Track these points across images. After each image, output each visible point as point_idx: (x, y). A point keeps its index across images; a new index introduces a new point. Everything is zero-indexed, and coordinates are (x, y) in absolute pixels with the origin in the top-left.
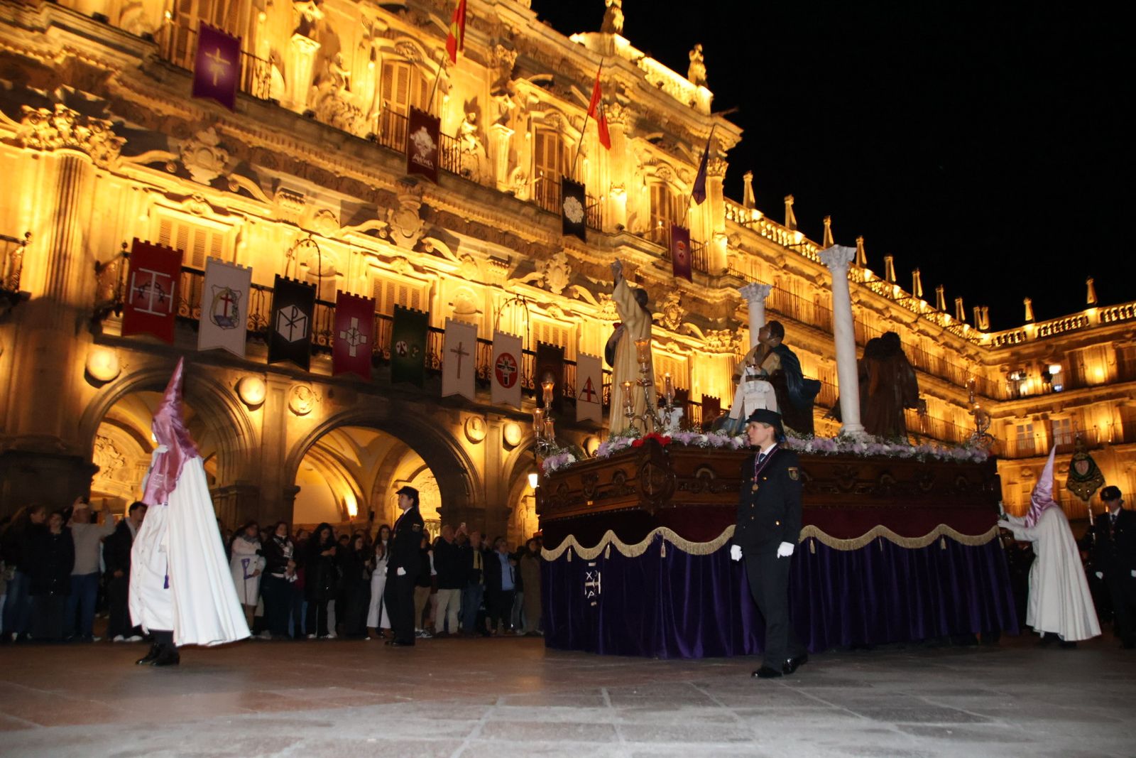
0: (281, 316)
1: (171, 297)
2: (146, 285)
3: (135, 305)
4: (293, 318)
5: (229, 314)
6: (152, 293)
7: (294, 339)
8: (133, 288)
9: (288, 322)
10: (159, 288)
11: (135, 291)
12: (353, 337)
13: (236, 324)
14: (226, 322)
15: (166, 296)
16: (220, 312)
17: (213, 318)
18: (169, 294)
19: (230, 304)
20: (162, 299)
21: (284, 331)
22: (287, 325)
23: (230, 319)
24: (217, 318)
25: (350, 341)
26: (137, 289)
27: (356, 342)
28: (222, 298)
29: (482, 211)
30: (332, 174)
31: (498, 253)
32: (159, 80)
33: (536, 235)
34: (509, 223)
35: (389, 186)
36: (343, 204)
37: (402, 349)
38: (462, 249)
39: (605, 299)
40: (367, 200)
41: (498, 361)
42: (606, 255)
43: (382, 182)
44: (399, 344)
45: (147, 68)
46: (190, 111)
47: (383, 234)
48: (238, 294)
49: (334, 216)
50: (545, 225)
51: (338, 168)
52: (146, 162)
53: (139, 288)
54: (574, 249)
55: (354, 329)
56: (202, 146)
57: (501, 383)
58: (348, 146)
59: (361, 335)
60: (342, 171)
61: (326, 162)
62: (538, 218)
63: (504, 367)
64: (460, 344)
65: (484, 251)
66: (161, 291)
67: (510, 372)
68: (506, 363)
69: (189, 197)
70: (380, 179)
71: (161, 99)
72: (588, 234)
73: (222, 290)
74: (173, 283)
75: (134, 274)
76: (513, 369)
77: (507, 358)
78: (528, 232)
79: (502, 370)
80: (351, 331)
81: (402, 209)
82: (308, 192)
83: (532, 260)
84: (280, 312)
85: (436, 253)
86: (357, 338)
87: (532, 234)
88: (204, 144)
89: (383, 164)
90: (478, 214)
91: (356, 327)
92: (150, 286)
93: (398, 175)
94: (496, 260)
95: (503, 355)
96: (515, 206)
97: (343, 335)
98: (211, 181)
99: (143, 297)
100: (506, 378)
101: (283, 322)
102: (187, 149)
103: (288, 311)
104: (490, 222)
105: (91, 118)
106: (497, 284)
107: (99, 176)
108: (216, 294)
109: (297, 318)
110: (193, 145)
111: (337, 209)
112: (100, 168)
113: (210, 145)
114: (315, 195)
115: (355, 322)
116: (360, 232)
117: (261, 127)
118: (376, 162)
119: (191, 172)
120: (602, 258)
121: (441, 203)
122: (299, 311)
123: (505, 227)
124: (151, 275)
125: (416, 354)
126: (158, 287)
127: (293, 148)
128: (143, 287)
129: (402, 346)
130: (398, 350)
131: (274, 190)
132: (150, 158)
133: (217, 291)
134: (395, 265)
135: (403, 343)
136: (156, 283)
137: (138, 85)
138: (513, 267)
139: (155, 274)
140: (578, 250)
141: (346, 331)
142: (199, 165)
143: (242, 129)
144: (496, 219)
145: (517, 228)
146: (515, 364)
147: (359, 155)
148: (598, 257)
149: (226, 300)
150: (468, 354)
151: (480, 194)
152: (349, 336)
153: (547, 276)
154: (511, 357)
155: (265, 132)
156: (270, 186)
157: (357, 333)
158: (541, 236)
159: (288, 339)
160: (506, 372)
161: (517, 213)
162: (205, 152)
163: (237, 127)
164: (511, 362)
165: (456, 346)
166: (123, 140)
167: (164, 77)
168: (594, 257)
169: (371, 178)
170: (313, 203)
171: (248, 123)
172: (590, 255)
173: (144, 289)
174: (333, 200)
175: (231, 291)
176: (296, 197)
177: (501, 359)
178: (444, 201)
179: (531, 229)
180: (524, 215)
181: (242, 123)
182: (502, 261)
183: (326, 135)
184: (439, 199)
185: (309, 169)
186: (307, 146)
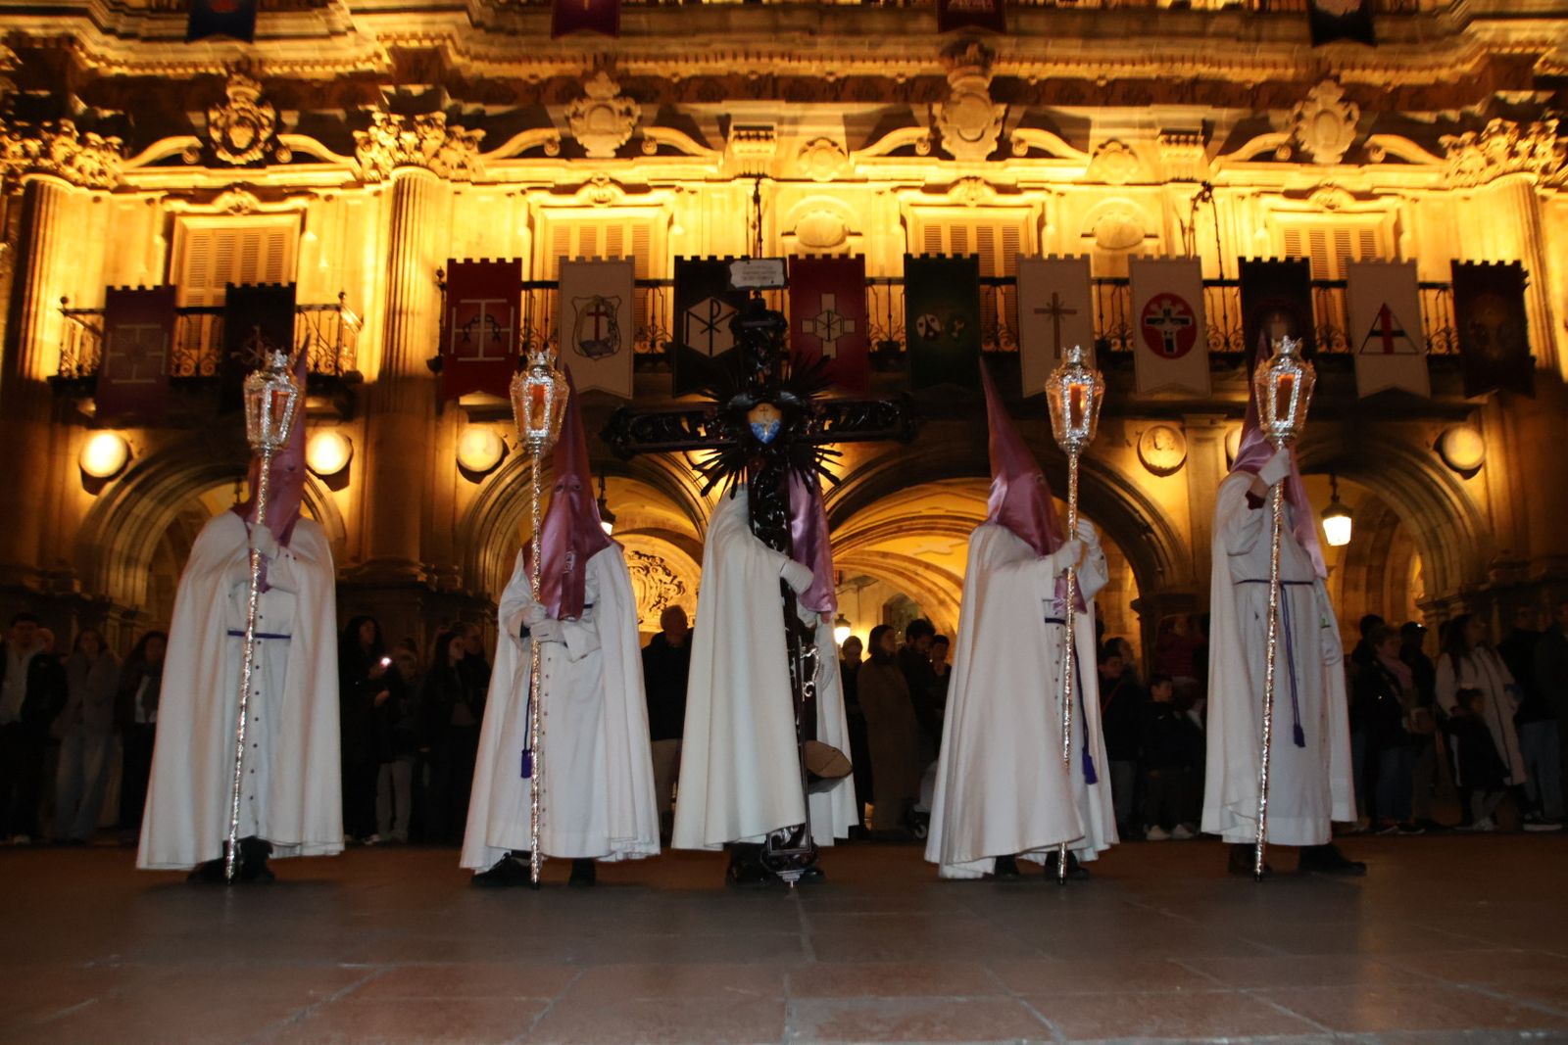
0: (692, 319)
1: (511, 330)
2: (474, 321)
3: (459, 352)
4: (712, 317)
5: (604, 334)
6: (482, 331)
7: (715, 353)
8: (454, 330)
9: (706, 326)
10: (493, 321)
11: (457, 335)
12: (829, 326)
13: (616, 348)
14: (599, 348)
15: (503, 330)
16: (588, 334)
17: (577, 346)
18: (508, 326)
19: (604, 320)
20: (497, 337)
21: (698, 342)
22: (702, 332)
23: (605, 343)
24: (583, 345)
25: (822, 333)
26: (461, 331)
27: (836, 333)
28: (590, 314)
29: (1128, 54)
30: (823, 80)
31: (1179, 122)
32: (513, 33)
33: (1263, 65)
34: (1193, 61)
35: (933, 67)
36: (848, 121)
37: (929, 328)
38: (1097, 135)
39: (1455, 147)
40: (896, 101)
41: (1147, 310)
42: (1450, 57)
43: (914, 63)
44: (921, 320)
45: (489, 23)
46: (574, 60)
47: (922, 149)
48: (615, 302)
49: (834, 144)
50: (1273, 40)
51: (829, 66)
52: (516, 153)
53: (464, 328)
54: (1364, 68)
55: (829, 312)
56: (594, 103)
57: (1158, 351)
58: (828, 24)
59: (842, 321)
60: (839, 69)
61: (804, 64)
62: (1252, 32)
63: (1162, 321)
64: (1055, 296)
65: (1150, 125)
66: (495, 325)
67: (1179, 327)
68: (1167, 313)
69: (589, 182)
70: (908, 61)
71: (529, 59)
72: (1383, 28)
73: (586, 302)
74: (512, 310)
75: (454, 310)
76: (1185, 322)
77: (1167, 304)
78: (1242, 65)
79: (1157, 327)
80: (823, 318)
81: (955, 97)
82: (781, 121)
83: (1261, 114)
84: (689, 313)
85: (1035, 153)
86: (837, 327)
87: (1253, 65)
88: (596, 99)
89: (902, 32)
90: (1123, 63)
91: (832, 308)
92: (479, 321)
93: (937, 44)
94: (1175, 135)
95: (1158, 299)
96: (1192, 24)
97: (807, 327)
98: (616, 150)
99: (469, 341)
100: (1169, 342)
101: (695, 328)
102: (575, 115)
103: (702, 309)
104: (1151, 71)
105: (420, 118)
106: (1183, 176)
107: (457, 193)
108: (579, 309)
109: (721, 316)
110: (582, 108)
111: (839, 132)
112: (453, 181)
113: (605, 99)
114: (795, 121)
115: (828, 301)
116: (879, 155)
117: (684, 45)
118: (887, 33)
119: (586, 146)
120: (1440, 66)
121: (1038, 66)
122: (722, 304)
123: (1186, 71)
124: (479, 305)
125: (960, 332)
126: (490, 319)
127: (741, 60)
128: (469, 326)
129: (932, 322)
130: (922, 331)
131: (725, 133)
132: (521, 145)
133: (580, 304)
134: (955, 195)
135: (929, 317)
136: (487, 316)
137: (494, 51)
138: (1219, 139)
139: (483, 302)
140: (1375, 68)
141: (815, 320)
142: (594, 133)
143: (656, 58)
144: (1162, 60)
145: (1213, 63)
146: (1188, 310)
147: (855, 32)
148: (1431, 68)
149: (597, 315)
150: (1074, 312)
151: (1106, 25)
152: (820, 326)
153: (1300, 136)
154: (1175, 299)
155: (692, 50)
156: (717, 129)
157: (836, 317)
158: (1275, 65)
159: (706, 352)
160: (1169, 329)
161: (1201, 34)
162: (601, 110)
163: (647, 58)
164: (1180, 308)
165: (1044, 302)
166: (480, 134)
167: (519, 26)
168: (1421, 69)
169: (892, 63)
170: (795, 134)
171: (663, 47)
172: (1410, 69)
173: (470, 328)
174: (828, 119)
175: (603, 300)
176: (759, 132)
177: (1154, 307)
178: (1045, 60)
179: (1247, 58)
180: (1216, 35)
181: (654, 50)
182: (1188, 133)
183: (784, 21)
184: (1033, 61)
185: (781, 85)
186: (765, 47)
